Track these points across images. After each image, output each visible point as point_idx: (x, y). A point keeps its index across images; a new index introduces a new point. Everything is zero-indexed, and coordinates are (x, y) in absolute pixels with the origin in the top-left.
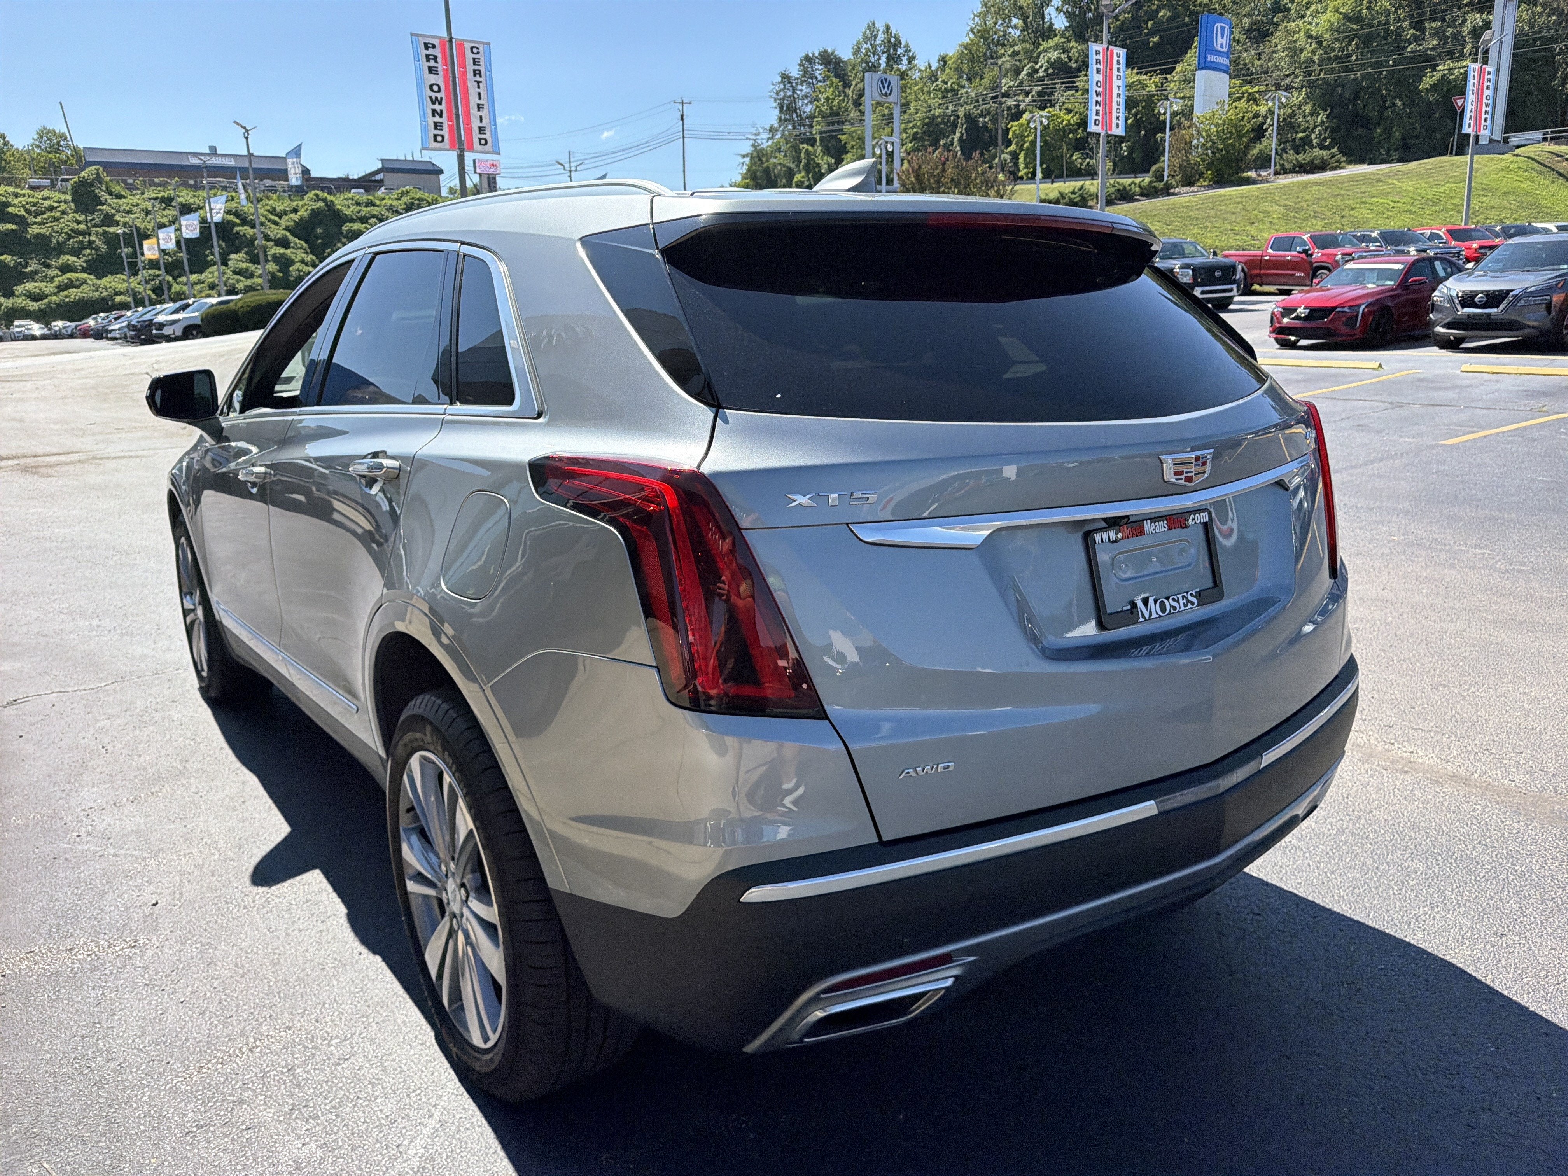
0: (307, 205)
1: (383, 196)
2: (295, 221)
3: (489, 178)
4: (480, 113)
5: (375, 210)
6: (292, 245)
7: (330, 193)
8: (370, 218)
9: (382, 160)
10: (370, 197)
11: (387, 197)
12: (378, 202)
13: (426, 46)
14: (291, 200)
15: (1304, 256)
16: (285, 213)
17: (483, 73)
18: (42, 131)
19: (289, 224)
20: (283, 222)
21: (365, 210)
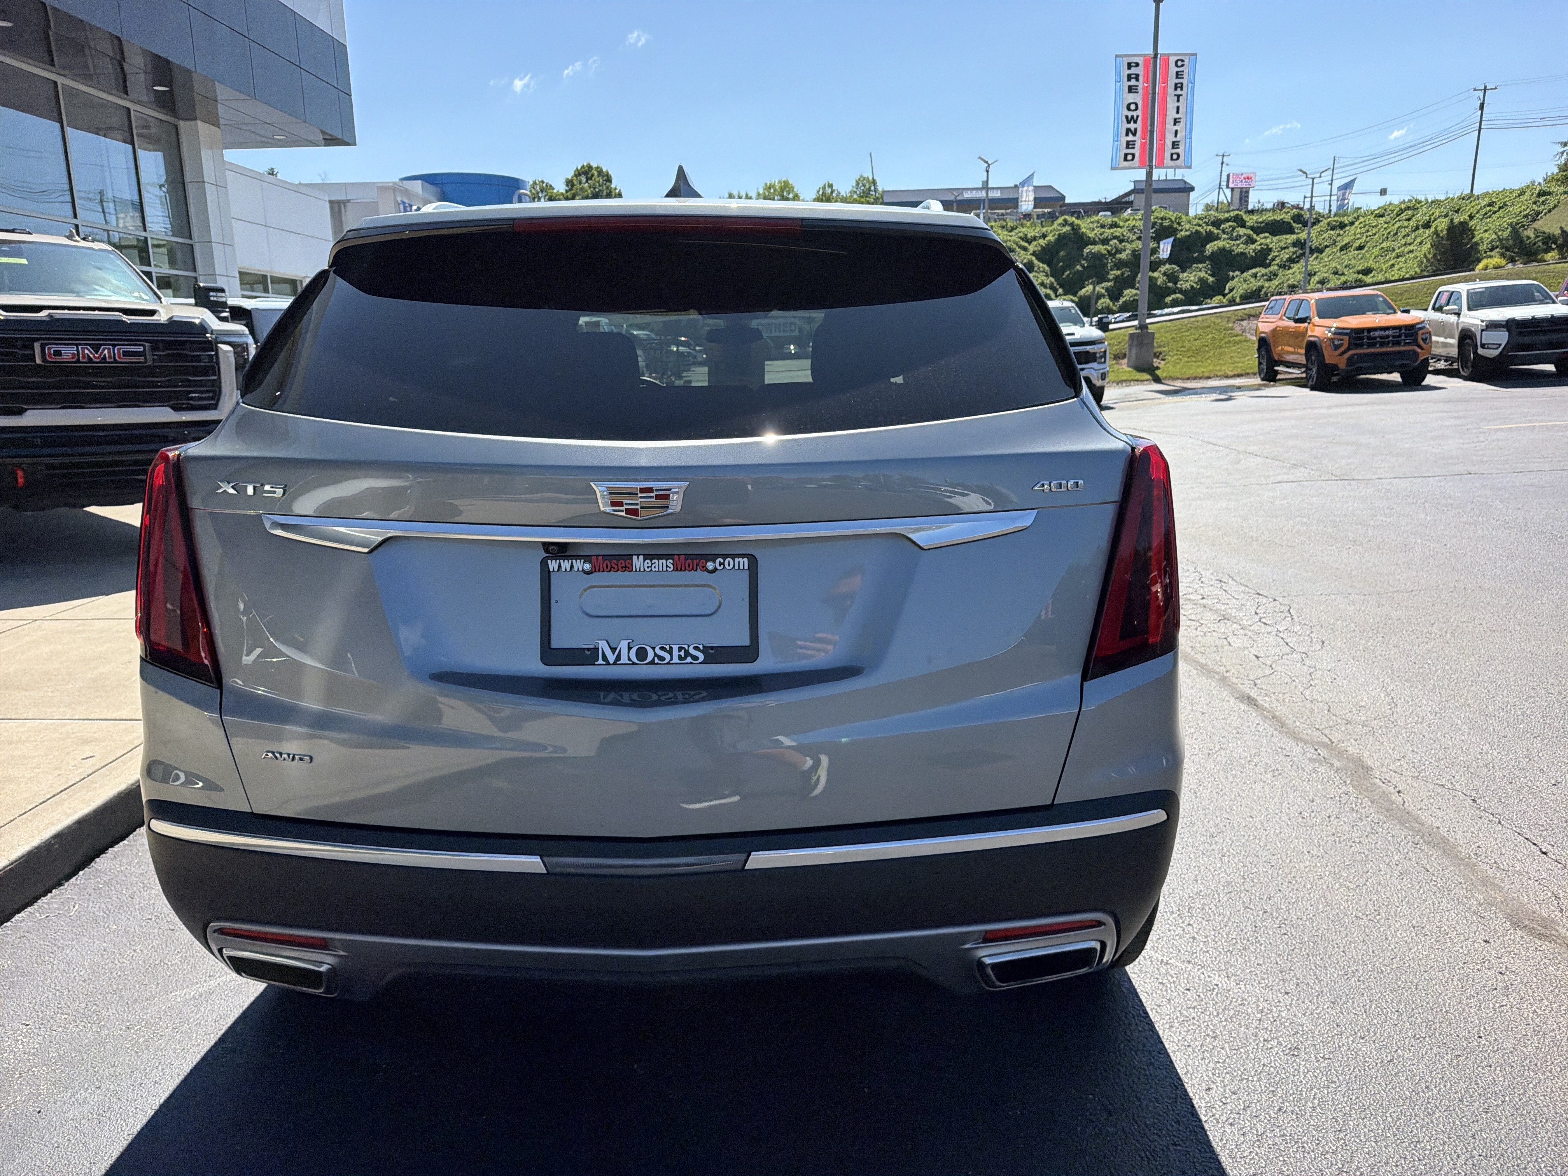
0: (1054, 230)
1: (1127, 217)
2: (1042, 246)
3: (1241, 192)
4: (1176, 128)
5: (1117, 232)
6: (1036, 269)
7: (1078, 218)
8: (1111, 239)
9: (1135, 182)
10: (1115, 219)
11: (1132, 218)
12: (1121, 224)
13: (1129, 66)
14: (1043, 226)
16: (1035, 239)
17: (1184, 87)
18: (859, 179)
19: (1036, 249)
20: (1031, 248)
21: (1108, 232)
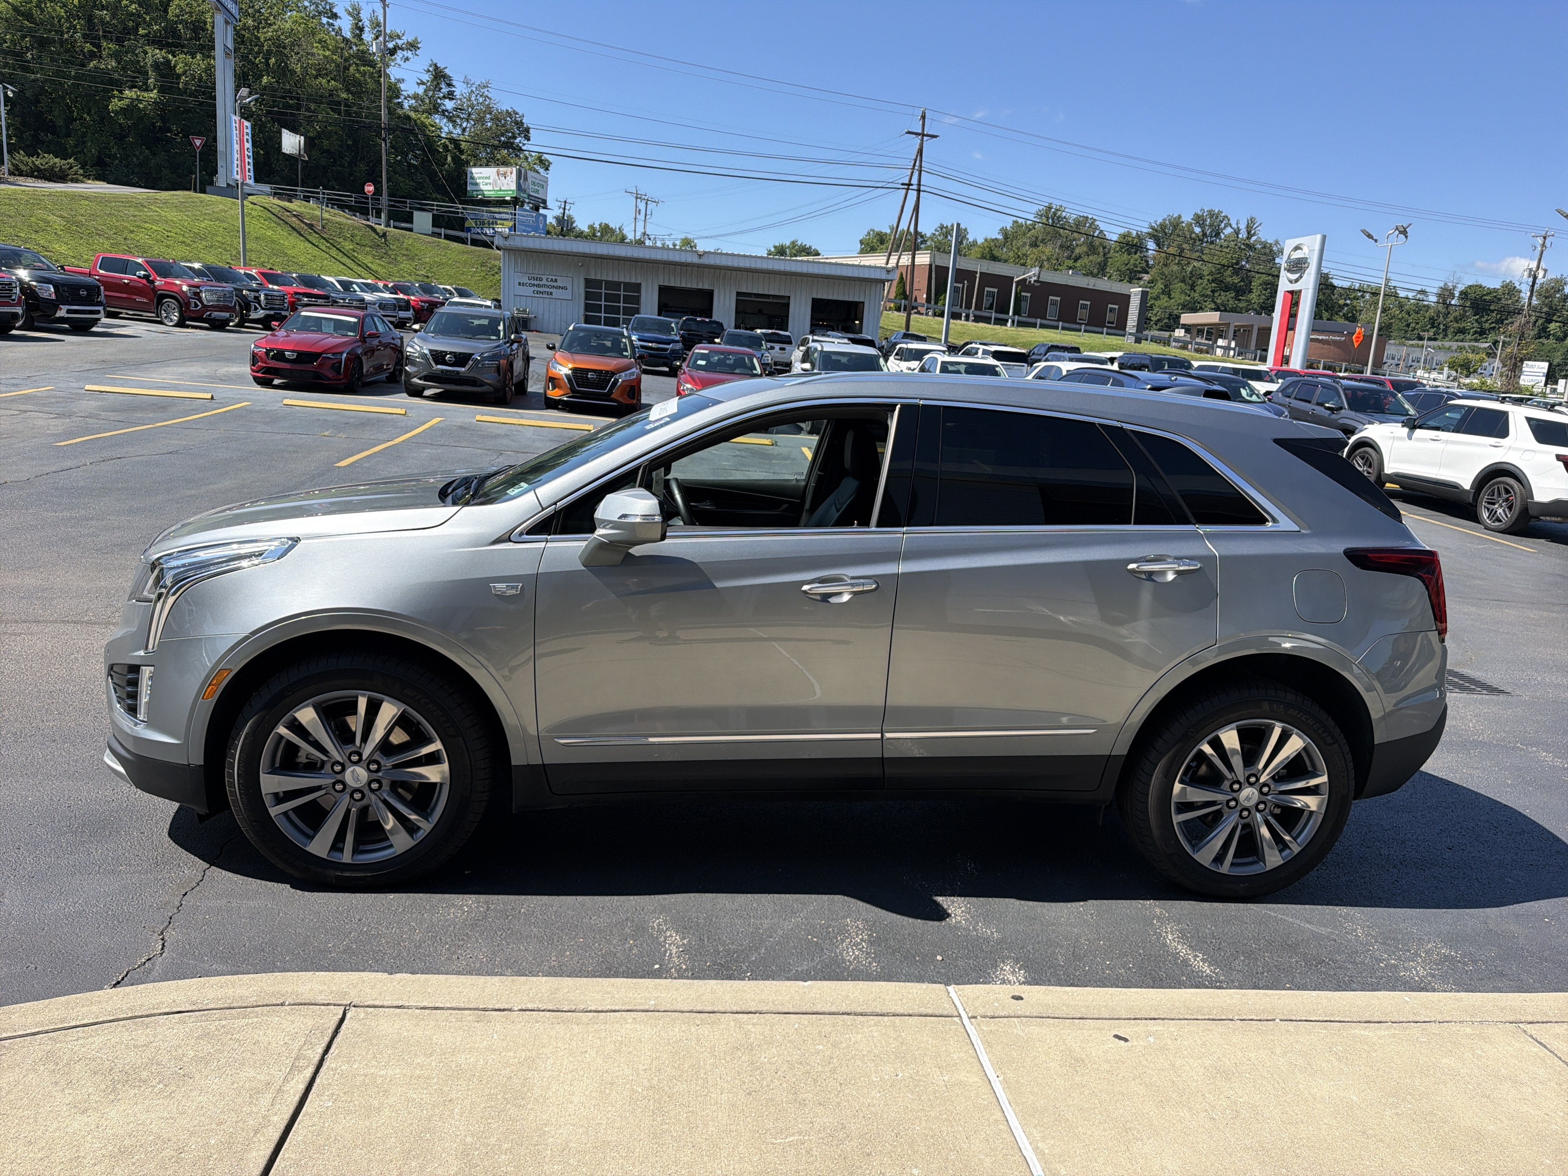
15: (144, 281)
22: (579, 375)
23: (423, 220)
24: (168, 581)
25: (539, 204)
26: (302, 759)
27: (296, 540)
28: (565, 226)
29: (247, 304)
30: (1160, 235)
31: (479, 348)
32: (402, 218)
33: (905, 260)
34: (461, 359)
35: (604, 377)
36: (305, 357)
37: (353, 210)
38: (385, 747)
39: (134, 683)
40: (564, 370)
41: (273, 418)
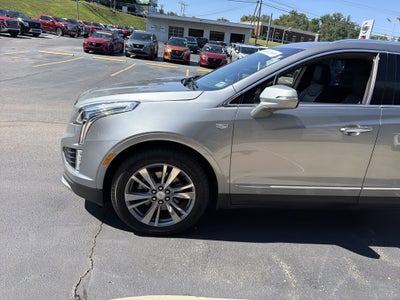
15: (52, 23)
22: (173, 52)
23: (125, 9)
24: (88, 117)
25: (155, 5)
26: (140, 188)
27: (139, 103)
28: (162, 12)
29: (79, 30)
30: (324, 19)
31: (146, 43)
32: (119, 8)
33: (256, 24)
34: (141, 46)
35: (181, 52)
36: (98, 45)
37: (106, 5)
38: (173, 185)
39: (74, 155)
40: (169, 50)
41: (91, 62)
